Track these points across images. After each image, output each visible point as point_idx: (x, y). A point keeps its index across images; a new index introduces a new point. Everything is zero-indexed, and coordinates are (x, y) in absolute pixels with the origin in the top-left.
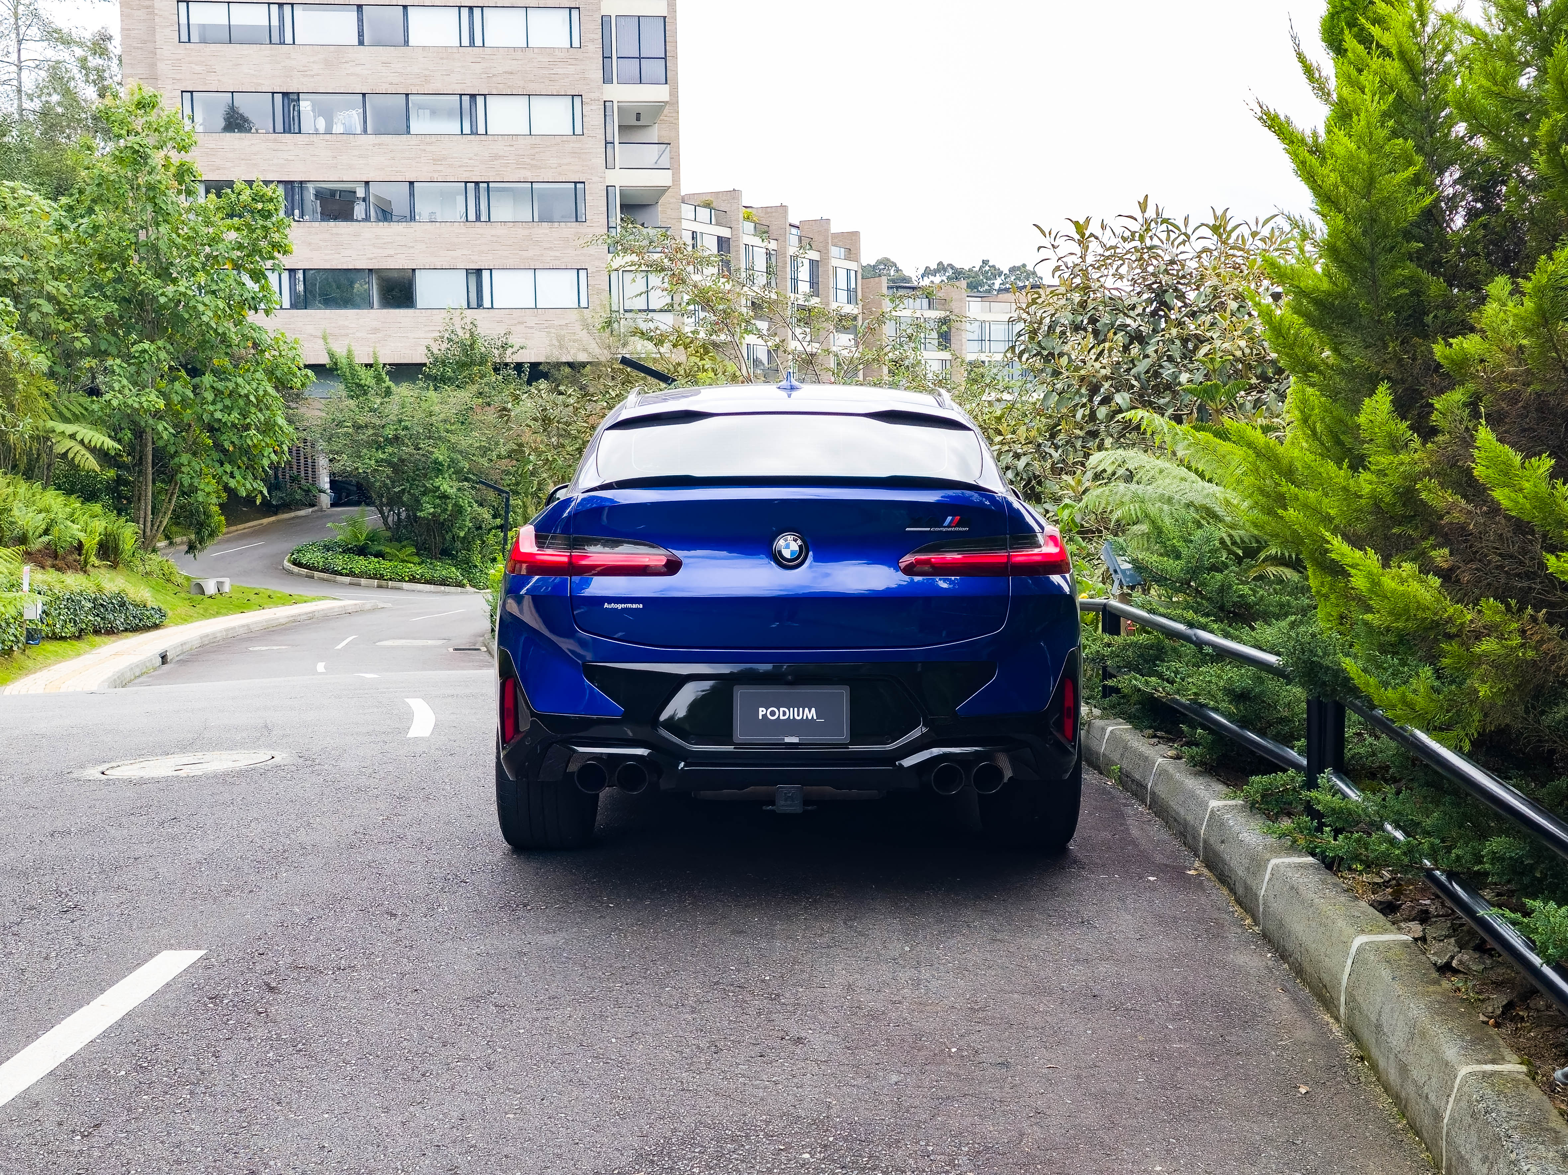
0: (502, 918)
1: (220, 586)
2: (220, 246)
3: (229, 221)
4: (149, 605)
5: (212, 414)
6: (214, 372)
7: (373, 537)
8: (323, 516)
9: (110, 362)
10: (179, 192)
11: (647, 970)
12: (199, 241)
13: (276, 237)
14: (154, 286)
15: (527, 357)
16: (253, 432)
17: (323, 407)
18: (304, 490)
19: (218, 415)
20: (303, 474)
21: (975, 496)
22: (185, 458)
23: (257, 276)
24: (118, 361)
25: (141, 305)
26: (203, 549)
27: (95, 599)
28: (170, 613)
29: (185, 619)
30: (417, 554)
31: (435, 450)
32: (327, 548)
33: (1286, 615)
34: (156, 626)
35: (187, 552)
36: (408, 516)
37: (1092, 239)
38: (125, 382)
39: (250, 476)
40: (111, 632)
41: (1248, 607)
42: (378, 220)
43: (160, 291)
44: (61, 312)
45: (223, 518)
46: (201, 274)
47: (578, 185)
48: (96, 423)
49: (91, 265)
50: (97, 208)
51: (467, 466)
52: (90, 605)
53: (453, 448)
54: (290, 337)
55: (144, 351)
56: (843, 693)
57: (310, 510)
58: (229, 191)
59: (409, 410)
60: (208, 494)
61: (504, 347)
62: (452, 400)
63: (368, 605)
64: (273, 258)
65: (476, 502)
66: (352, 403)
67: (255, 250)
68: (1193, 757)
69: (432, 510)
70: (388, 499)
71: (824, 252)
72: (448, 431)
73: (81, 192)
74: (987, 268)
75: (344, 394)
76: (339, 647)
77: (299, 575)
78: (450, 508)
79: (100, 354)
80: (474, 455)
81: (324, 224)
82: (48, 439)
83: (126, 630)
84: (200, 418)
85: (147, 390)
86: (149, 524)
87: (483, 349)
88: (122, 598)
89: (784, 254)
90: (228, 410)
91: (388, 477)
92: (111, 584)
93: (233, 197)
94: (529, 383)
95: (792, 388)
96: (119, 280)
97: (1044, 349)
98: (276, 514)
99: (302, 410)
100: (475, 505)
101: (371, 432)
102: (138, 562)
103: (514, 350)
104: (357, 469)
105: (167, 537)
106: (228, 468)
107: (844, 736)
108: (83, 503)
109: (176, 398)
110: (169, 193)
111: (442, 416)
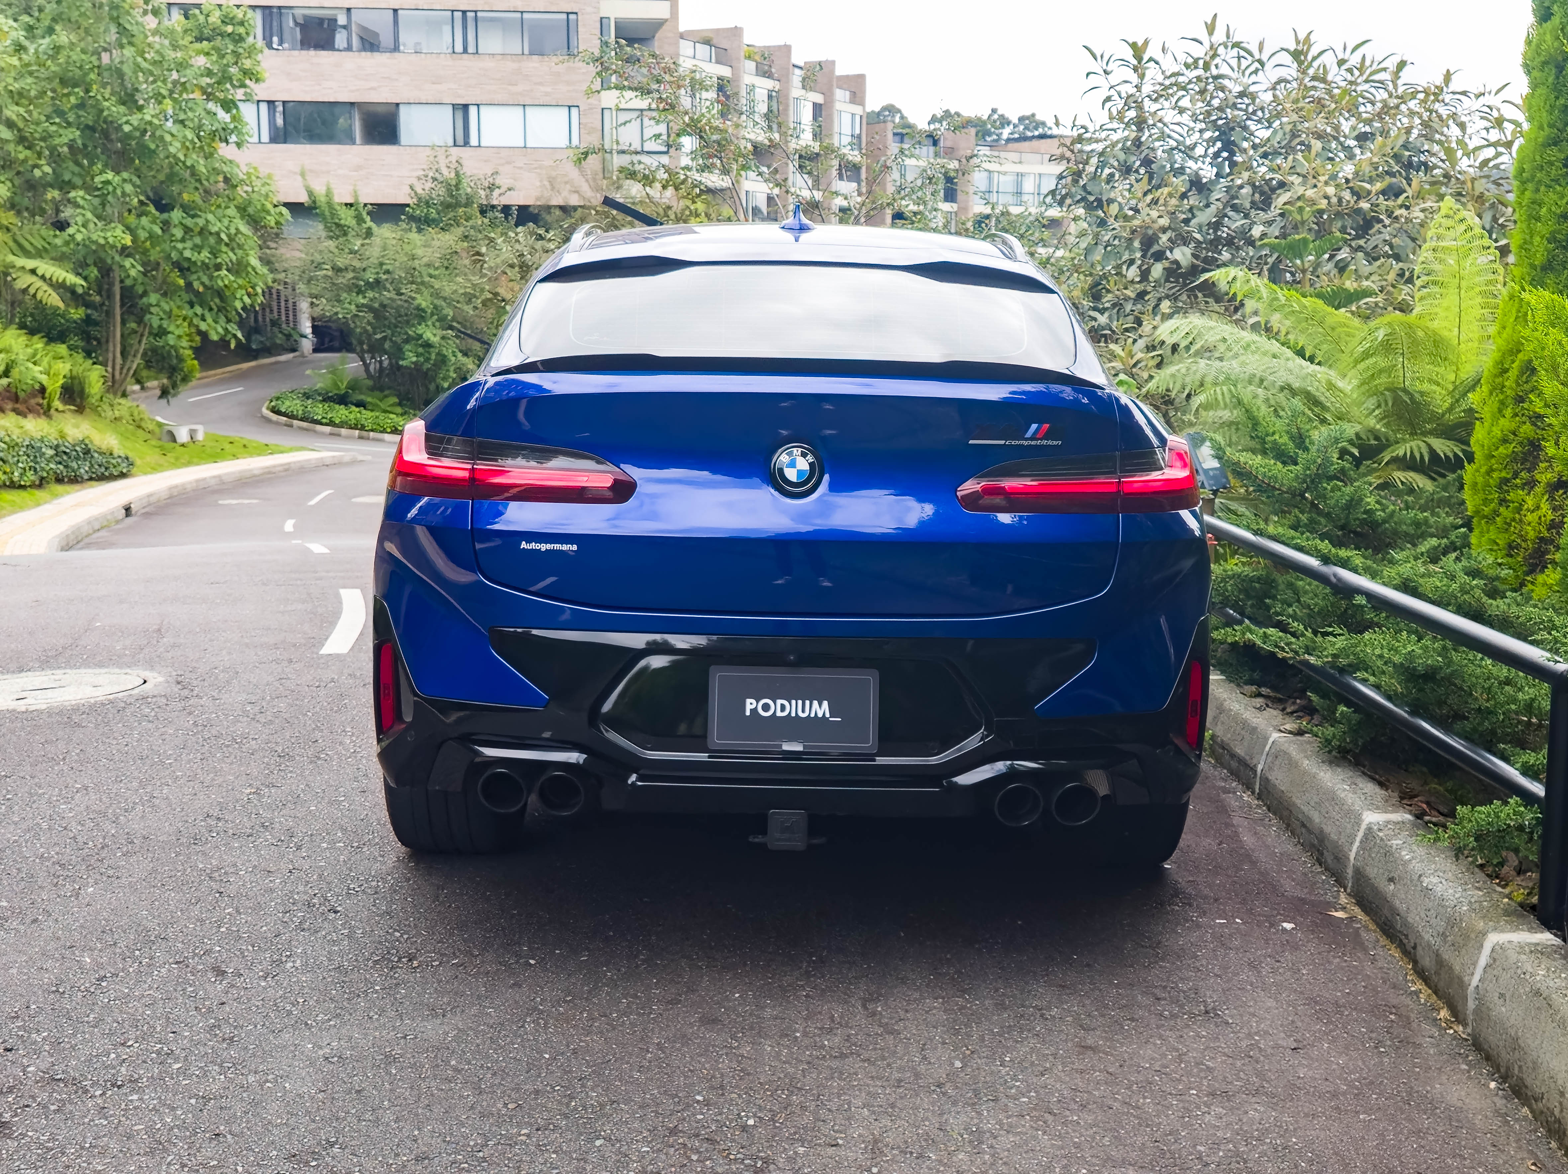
0: (374, 983)
1: (192, 434)
2: (188, 72)
3: (198, 46)
4: (116, 453)
5: (181, 253)
6: (185, 208)
7: (354, 386)
8: (304, 362)
9: (72, 194)
10: (145, 13)
11: (571, 1098)
12: (166, 66)
13: (247, 64)
14: (118, 113)
15: (516, 199)
16: (224, 272)
17: (301, 248)
18: (285, 335)
19: (187, 254)
20: (284, 318)
21: (1068, 392)
22: (153, 298)
23: (228, 105)
24: (81, 193)
25: (106, 134)
26: (174, 395)
27: (57, 446)
28: (138, 462)
29: (155, 468)
30: (400, 404)
31: (418, 296)
32: (307, 396)
33: (1424, 536)
34: (123, 475)
35: (161, 397)
36: (390, 364)
37: (1152, 64)
38: (89, 215)
39: (222, 320)
40: (75, 480)
41: (1374, 525)
42: (359, 51)
43: (124, 119)
44: (22, 140)
45: (196, 362)
46: (167, 101)
47: (572, 17)
48: (60, 259)
49: (54, 91)
50: (58, 28)
51: (451, 313)
52: (51, 452)
53: (436, 294)
54: (263, 171)
55: (108, 182)
56: (870, 679)
57: (291, 355)
58: (197, 12)
59: (390, 253)
60: (179, 337)
61: (491, 188)
62: (436, 243)
63: (347, 457)
64: (243, 86)
65: (461, 351)
66: (331, 244)
67: (225, 78)
68: (1328, 742)
69: (414, 359)
70: (369, 346)
71: (828, 95)
72: (431, 276)
73: (41, 10)
74: (996, 117)
75: (324, 234)
76: (312, 503)
77: (277, 423)
78: (433, 357)
79: (65, 186)
80: (458, 302)
81: (304, 52)
82: (9, 274)
83: (91, 479)
84: (169, 257)
85: (113, 225)
86: (118, 367)
87: (469, 190)
88: (86, 445)
89: (787, 97)
90: (198, 248)
91: (369, 323)
92: (76, 431)
93: (202, 18)
94: (517, 225)
95: (803, 228)
96: (81, 106)
97: (1090, 193)
98: (255, 358)
99: (281, 251)
100: (459, 355)
101: (351, 275)
102: (106, 407)
103: (502, 190)
104: (337, 313)
105: (138, 382)
106: (198, 310)
107: (870, 743)
108: (47, 344)
109: (143, 235)
110: (134, 13)
111: (425, 260)
